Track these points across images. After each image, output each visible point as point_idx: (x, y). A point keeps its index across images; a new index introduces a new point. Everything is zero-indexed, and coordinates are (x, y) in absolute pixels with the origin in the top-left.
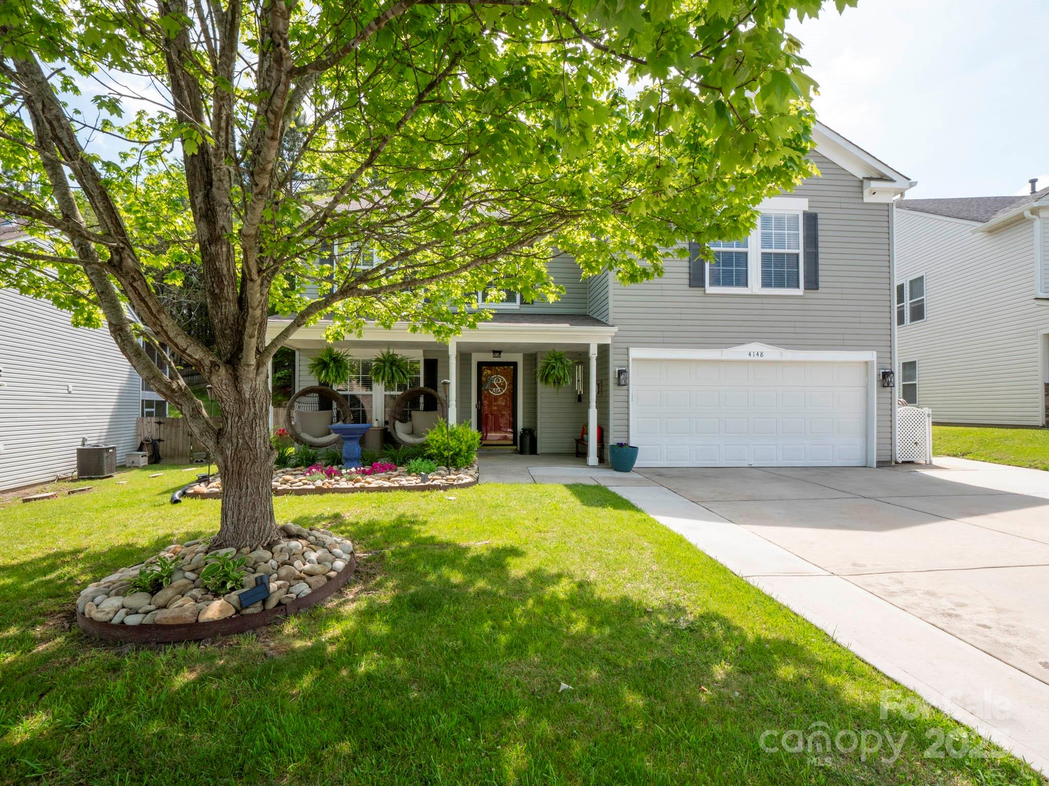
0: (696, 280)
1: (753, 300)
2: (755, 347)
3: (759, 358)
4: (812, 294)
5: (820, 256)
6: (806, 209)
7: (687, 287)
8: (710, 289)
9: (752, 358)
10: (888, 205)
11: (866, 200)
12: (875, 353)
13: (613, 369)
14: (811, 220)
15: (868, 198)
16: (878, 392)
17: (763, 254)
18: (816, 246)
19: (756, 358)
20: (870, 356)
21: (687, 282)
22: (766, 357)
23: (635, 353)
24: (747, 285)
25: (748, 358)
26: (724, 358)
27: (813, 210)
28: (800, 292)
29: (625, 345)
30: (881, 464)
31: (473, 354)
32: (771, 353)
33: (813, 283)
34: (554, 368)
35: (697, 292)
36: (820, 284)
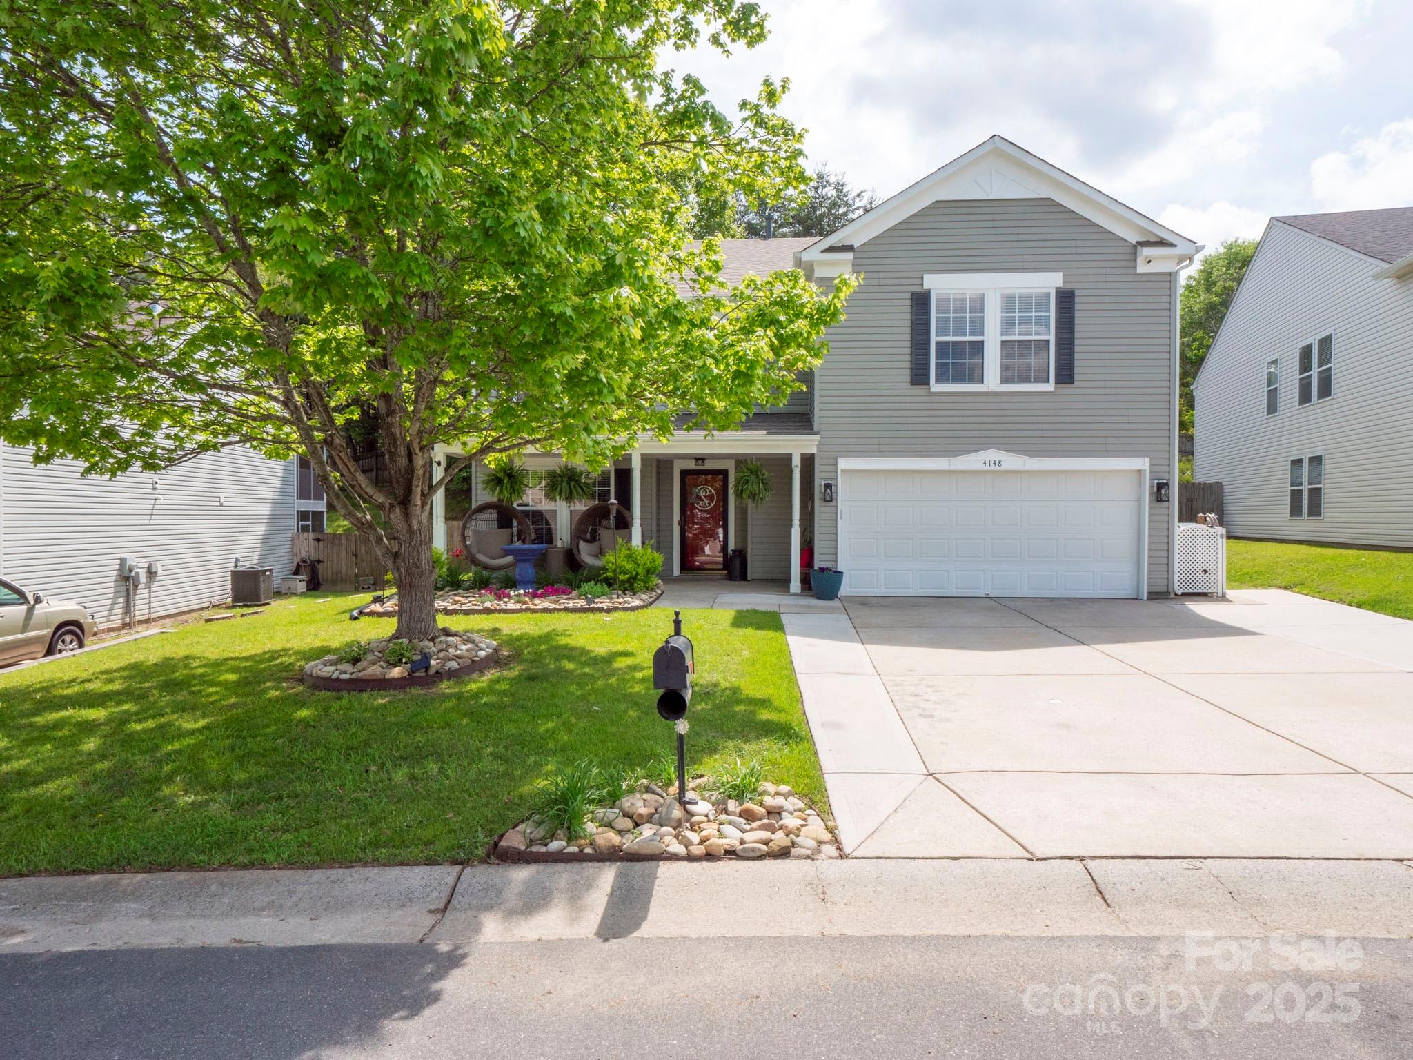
0: (919, 377)
1: (990, 399)
2: (991, 455)
3: (997, 468)
4: (1066, 389)
5: (1077, 342)
6: (1060, 285)
7: (908, 385)
8: (935, 387)
9: (987, 468)
10: (1170, 274)
11: (1140, 270)
12: (1147, 460)
13: (819, 482)
14: (1066, 299)
15: (1142, 268)
16: (1150, 508)
17: (1003, 342)
18: (1071, 330)
19: (993, 467)
20: (1143, 463)
21: (908, 379)
22: (1004, 467)
23: (844, 463)
24: (982, 382)
25: (982, 467)
26: (952, 468)
27: (1069, 287)
28: (1050, 387)
29: (833, 455)
30: (1154, 596)
31: (675, 461)
32: (1012, 461)
33: (1066, 375)
34: (747, 482)
35: (920, 390)
36: (1076, 377)
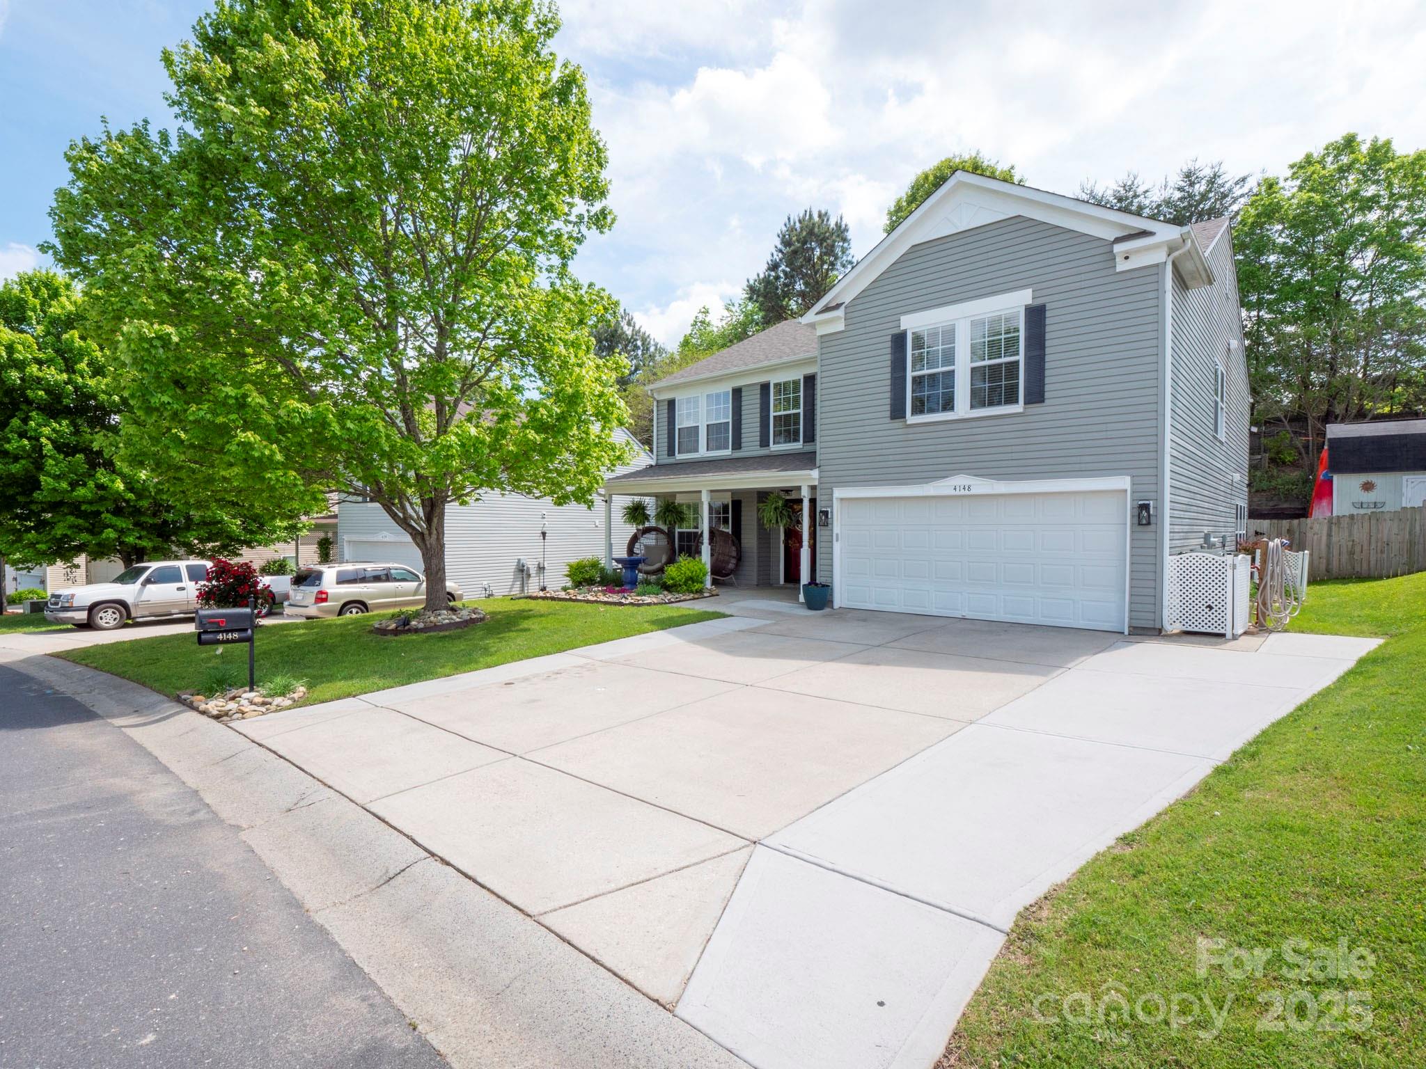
0: (897, 412)
1: (961, 425)
2: (961, 480)
3: (967, 492)
4: (1036, 409)
5: (1047, 358)
6: (1029, 301)
7: (888, 420)
8: (911, 419)
9: (958, 493)
10: (1157, 265)
11: (1119, 269)
12: (1128, 479)
14: (1036, 315)
15: (1122, 266)
17: (973, 370)
18: (1042, 347)
19: (963, 492)
20: (1124, 482)
21: (888, 414)
22: (974, 491)
23: (838, 493)
24: (952, 409)
25: (953, 493)
26: (928, 493)
27: (1039, 302)
28: (1018, 408)
29: (829, 486)
30: (1138, 631)
32: (981, 486)
33: (1036, 395)
35: (897, 424)
36: (1047, 395)
